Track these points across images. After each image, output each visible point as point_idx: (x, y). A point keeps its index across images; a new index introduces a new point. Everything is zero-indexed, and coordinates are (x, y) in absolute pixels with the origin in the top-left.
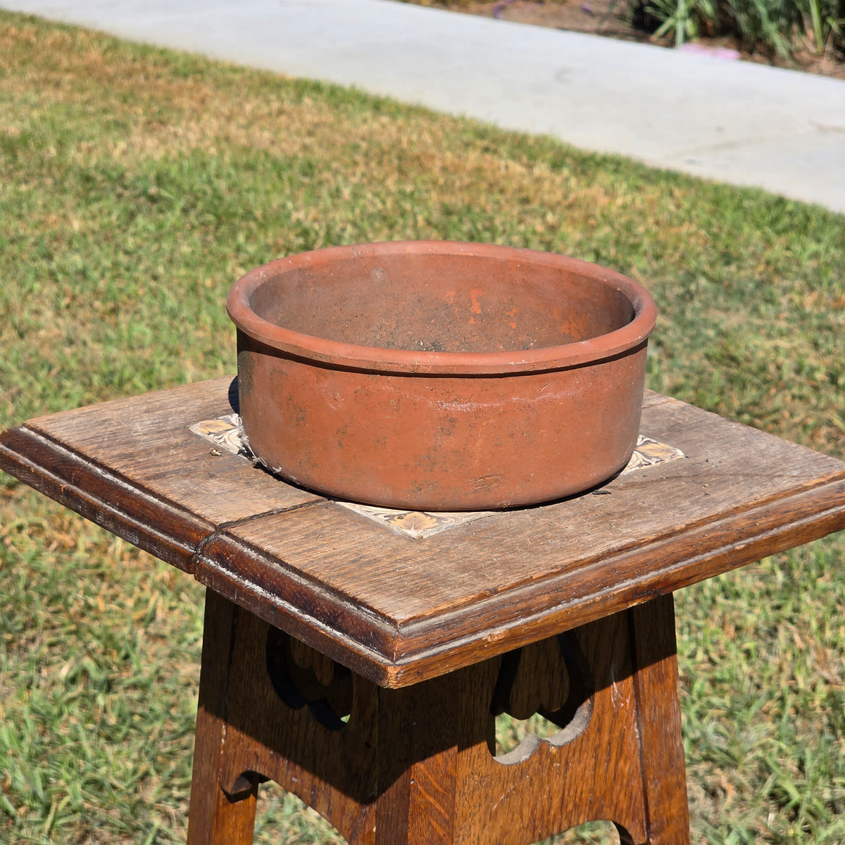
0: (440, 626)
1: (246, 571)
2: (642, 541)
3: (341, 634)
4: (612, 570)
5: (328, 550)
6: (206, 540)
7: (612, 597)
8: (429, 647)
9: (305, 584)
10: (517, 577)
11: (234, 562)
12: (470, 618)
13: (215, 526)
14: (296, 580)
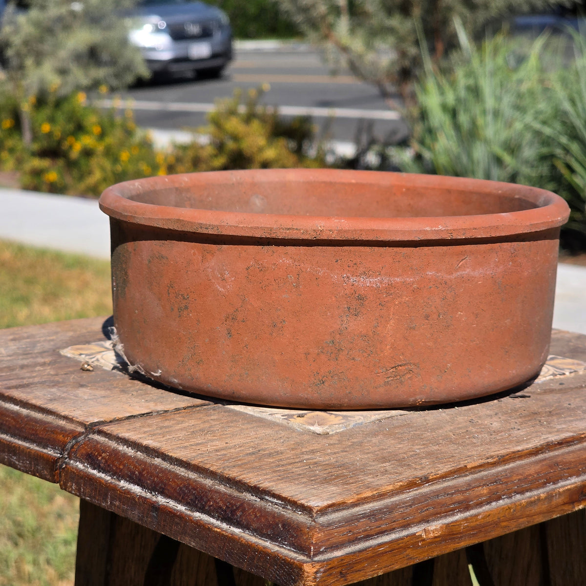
0: (365, 516)
1: (122, 470)
2: (583, 436)
3: (240, 530)
4: (554, 464)
5: (220, 444)
6: (74, 441)
7: (557, 495)
8: (353, 541)
9: (193, 477)
10: (449, 466)
11: (106, 461)
12: (400, 508)
13: (85, 425)
14: (183, 474)
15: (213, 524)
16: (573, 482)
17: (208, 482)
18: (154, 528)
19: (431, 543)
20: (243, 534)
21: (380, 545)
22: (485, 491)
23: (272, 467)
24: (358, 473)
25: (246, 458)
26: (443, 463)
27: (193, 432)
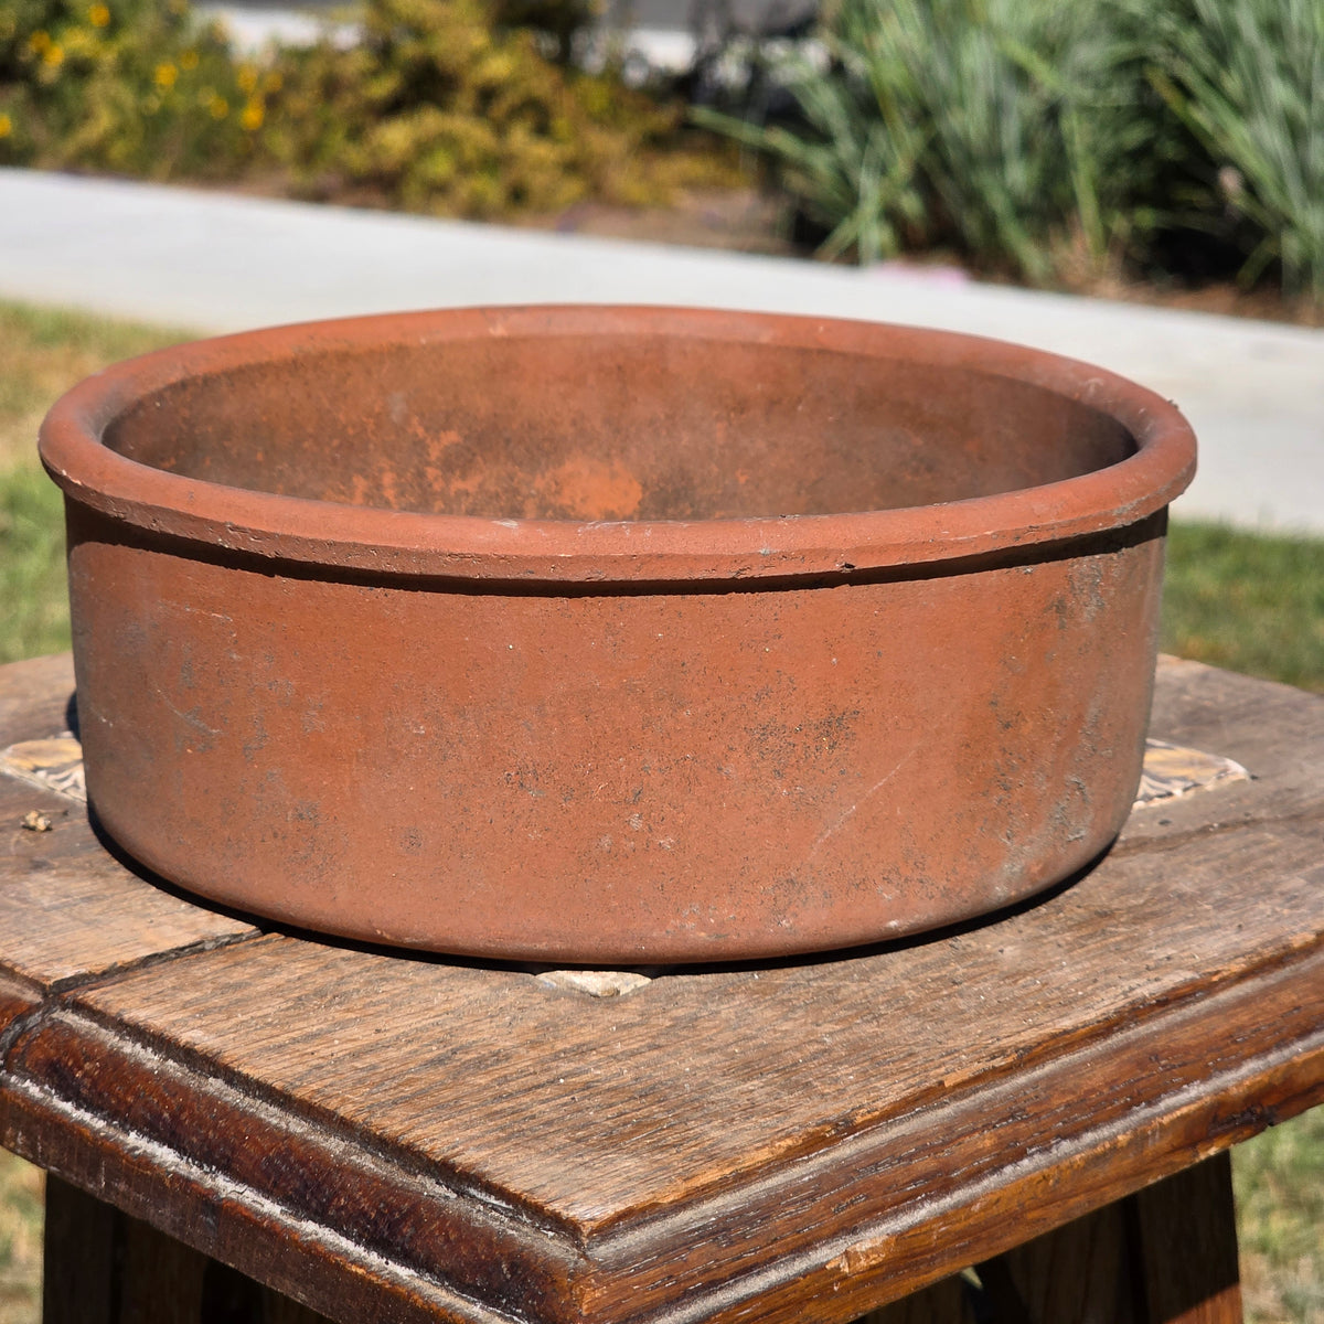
0: (707, 1233)
1: (131, 1105)
2: (1215, 979)
3: (412, 1272)
4: (1149, 1057)
5: (362, 1035)
6: (17, 1027)
7: (1158, 1134)
8: (678, 1299)
9: (299, 1130)
10: (901, 1085)
11: (94, 1083)
12: (788, 1205)
13: (43, 987)
14: (274, 1121)
15: (346, 1253)
16: (1193, 1095)
17: (335, 1145)
18: (209, 1250)
19: (863, 1282)
20: (418, 1283)
21: (741, 1303)
22: (987, 1141)
23: (484, 1103)
24: (687, 1115)
25: (423, 1075)
26: (887, 1077)
27: (299, 998)
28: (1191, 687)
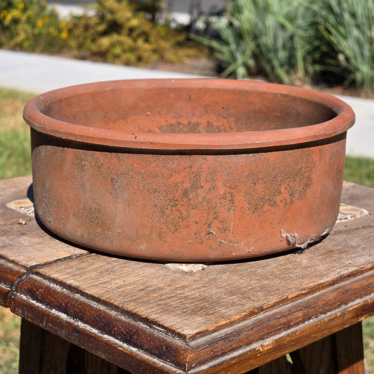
0: (221, 339)
1: (53, 302)
2: (363, 269)
3: (136, 349)
4: (346, 291)
5: (120, 282)
6: (19, 279)
7: (348, 313)
8: (214, 358)
9: (103, 309)
10: (276, 298)
11: (42, 295)
12: (245, 331)
13: (27, 268)
14: (95, 306)
15: (117, 344)
16: (357, 302)
17: (113, 313)
18: (76, 343)
19: (265, 354)
20: (138, 352)
21: (232, 359)
22: (300, 314)
23: (156, 301)
24: (215, 305)
25: (138, 294)
26: (271, 296)
27: (101, 272)
28: (350, 189)
